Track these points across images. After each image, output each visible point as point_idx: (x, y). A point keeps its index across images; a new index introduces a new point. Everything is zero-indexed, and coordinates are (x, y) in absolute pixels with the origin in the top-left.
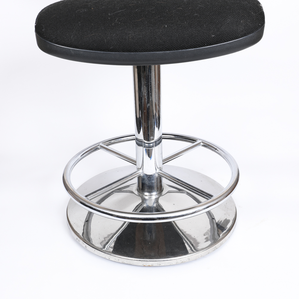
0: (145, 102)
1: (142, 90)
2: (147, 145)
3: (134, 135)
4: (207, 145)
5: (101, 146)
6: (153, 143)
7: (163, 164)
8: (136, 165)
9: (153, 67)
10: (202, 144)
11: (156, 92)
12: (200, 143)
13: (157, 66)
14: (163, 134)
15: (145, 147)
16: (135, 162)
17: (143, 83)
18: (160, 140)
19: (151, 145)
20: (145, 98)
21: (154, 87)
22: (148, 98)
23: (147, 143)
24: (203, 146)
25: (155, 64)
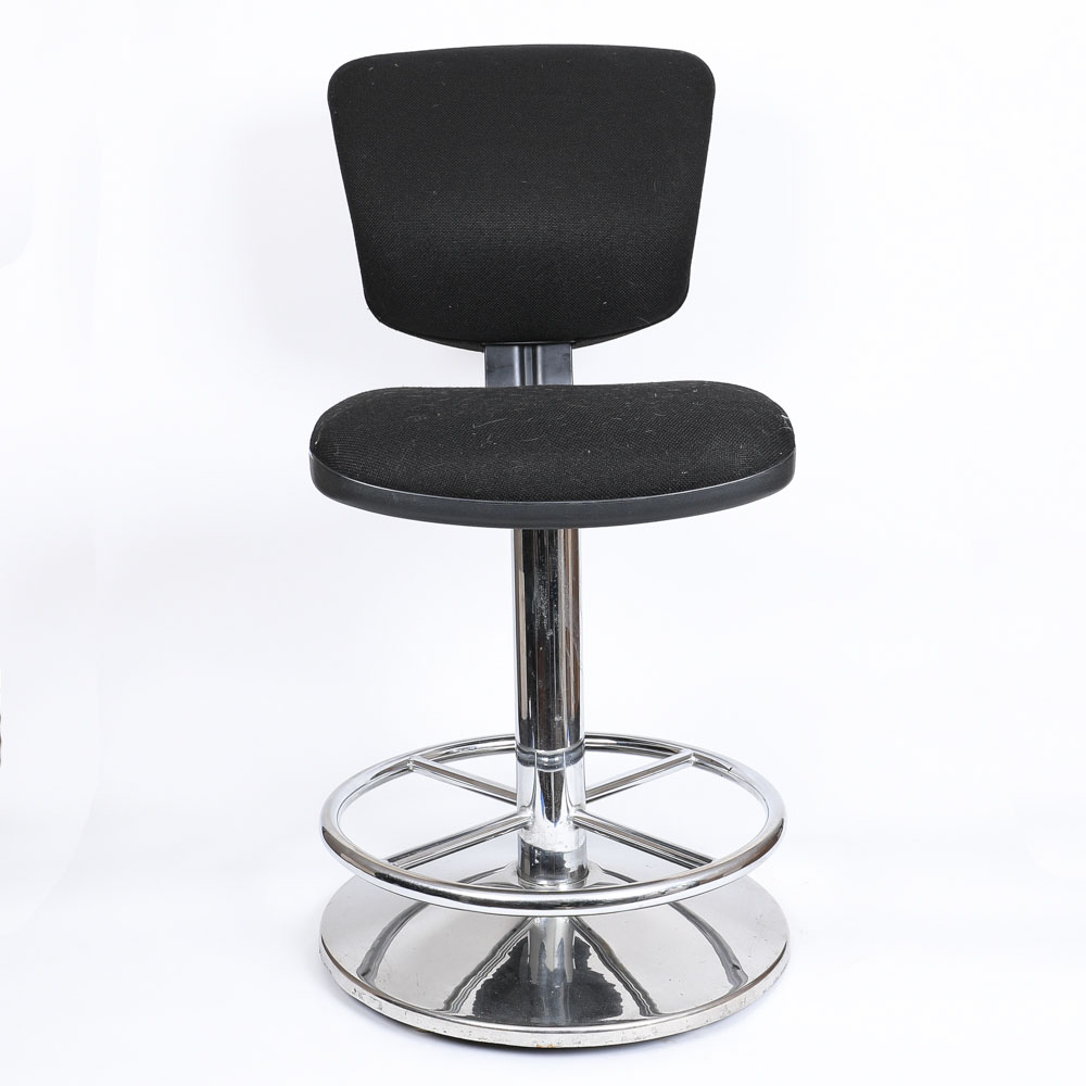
0: (542, 625)
1: (535, 595)
2: (546, 760)
3: (513, 738)
4: (705, 762)
5: (415, 762)
6: (561, 755)
7: (587, 802)
8: (515, 804)
9: (561, 532)
10: (693, 759)
11: (567, 603)
12: (689, 757)
13: (570, 530)
14: (587, 737)
15: (539, 766)
16: (514, 795)
17: (537, 579)
18: (579, 750)
19: (557, 759)
20: (542, 617)
21: (563, 590)
22: (551, 617)
23: (544, 756)
24: (696, 764)
25: (565, 526)
